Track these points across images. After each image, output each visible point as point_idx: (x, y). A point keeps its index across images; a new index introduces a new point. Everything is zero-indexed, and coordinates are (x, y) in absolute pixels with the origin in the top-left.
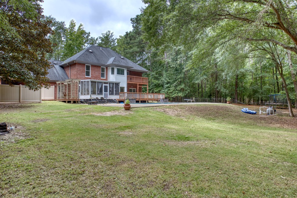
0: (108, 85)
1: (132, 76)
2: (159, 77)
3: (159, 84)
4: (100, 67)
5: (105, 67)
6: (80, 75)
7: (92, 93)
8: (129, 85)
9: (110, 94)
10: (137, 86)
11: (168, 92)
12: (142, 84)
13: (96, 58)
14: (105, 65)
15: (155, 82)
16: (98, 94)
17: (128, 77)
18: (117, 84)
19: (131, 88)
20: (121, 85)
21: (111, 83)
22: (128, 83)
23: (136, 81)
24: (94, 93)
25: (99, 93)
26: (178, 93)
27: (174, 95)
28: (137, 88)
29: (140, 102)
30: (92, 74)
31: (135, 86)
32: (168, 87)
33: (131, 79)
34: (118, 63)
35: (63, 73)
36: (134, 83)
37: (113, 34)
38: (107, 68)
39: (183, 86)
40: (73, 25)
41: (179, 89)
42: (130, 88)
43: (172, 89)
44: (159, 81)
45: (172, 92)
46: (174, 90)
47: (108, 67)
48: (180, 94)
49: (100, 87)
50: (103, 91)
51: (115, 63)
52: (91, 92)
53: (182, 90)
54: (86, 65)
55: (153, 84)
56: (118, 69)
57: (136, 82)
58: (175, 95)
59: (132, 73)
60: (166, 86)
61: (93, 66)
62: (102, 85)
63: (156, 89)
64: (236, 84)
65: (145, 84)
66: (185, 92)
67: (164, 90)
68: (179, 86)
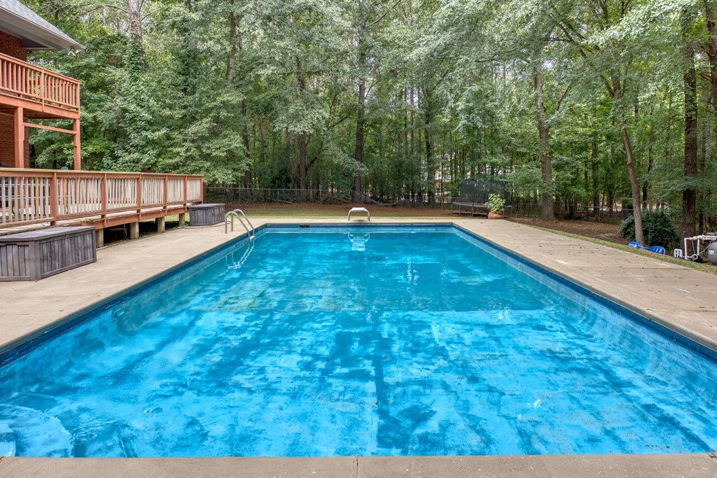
12: (47, 111)
29: (101, 237)
64: (357, 147)
65: (65, 114)
66: (236, 167)
67: (136, 156)
68: (215, 143)
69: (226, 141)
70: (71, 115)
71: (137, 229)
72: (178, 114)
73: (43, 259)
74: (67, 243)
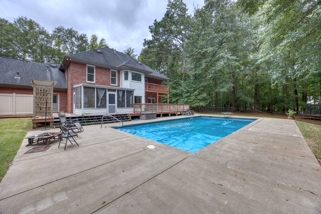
0: (116, 93)
1: (152, 84)
2: (177, 87)
3: (178, 93)
4: (109, 70)
5: (116, 71)
6: (77, 78)
7: (87, 106)
8: (147, 94)
9: (118, 106)
10: (157, 96)
11: (187, 102)
12: (162, 93)
13: (105, 59)
14: (117, 68)
15: (173, 91)
16: (98, 107)
17: (146, 85)
18: (130, 92)
19: (150, 98)
20: (136, 94)
21: (121, 90)
22: (146, 92)
23: (155, 89)
24: (89, 105)
25: (99, 104)
26: (199, 102)
27: (194, 105)
28: (156, 97)
29: (161, 115)
30: (96, 79)
31: (154, 95)
32: (187, 97)
33: (149, 87)
34: (133, 65)
35: (61, 78)
36: (153, 92)
37: (134, 51)
38: (119, 72)
39: (205, 95)
40: (94, 38)
41: (201, 98)
42: (148, 98)
43: (193, 98)
44: (177, 91)
45: (193, 101)
46: (195, 99)
47: (121, 71)
48: (202, 104)
49: (101, 96)
50: (108, 102)
51: (128, 65)
52: (85, 103)
53: (204, 99)
54: (87, 65)
55: (171, 94)
56: (133, 73)
57: (155, 91)
58: (196, 104)
59: (150, 80)
60: (186, 95)
61: (98, 67)
62: (105, 93)
63: (174, 99)
64: (255, 93)
65: (166, 93)
66: (207, 101)
67: (183, 100)
68: (201, 96)
69: (203, 95)
70: (167, 93)
71: (170, 115)
72: (192, 89)
73: (147, 117)
74: (151, 115)
